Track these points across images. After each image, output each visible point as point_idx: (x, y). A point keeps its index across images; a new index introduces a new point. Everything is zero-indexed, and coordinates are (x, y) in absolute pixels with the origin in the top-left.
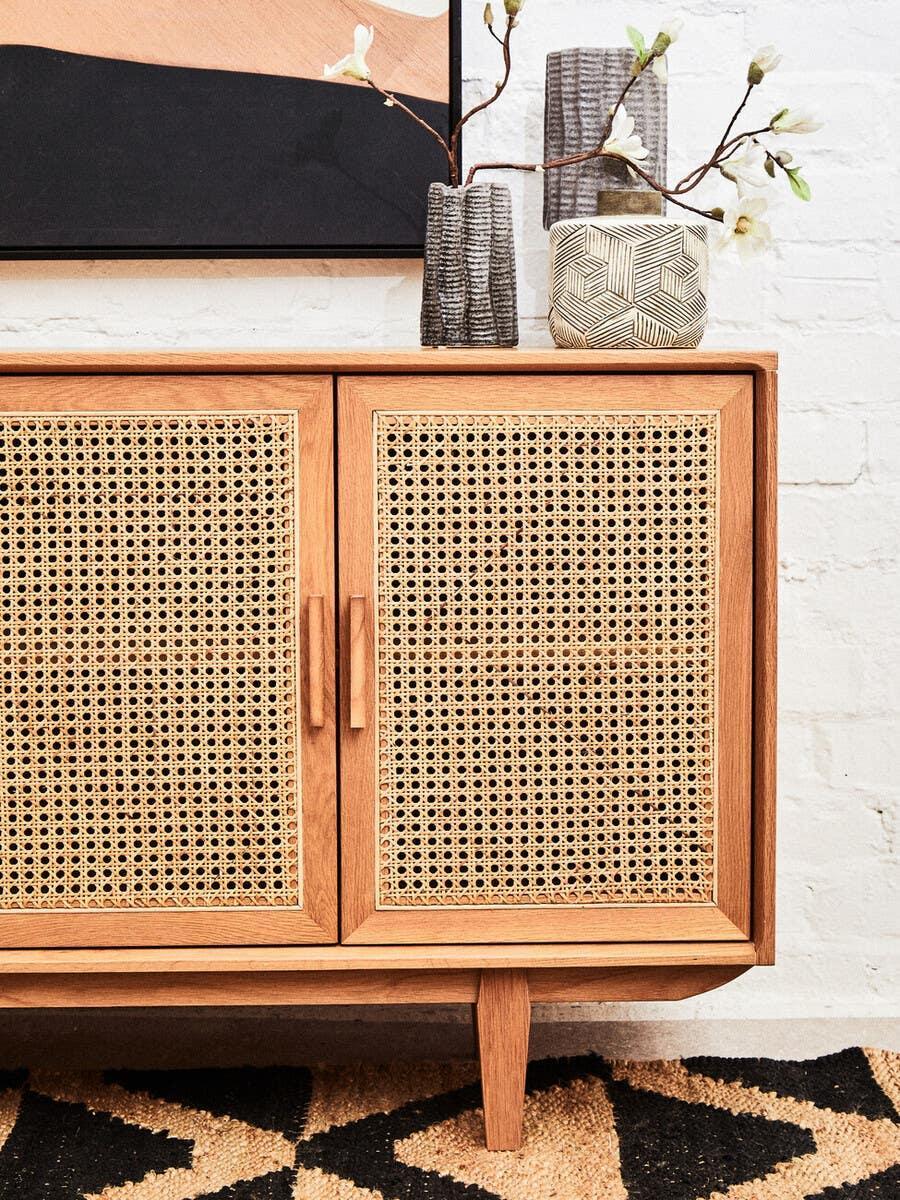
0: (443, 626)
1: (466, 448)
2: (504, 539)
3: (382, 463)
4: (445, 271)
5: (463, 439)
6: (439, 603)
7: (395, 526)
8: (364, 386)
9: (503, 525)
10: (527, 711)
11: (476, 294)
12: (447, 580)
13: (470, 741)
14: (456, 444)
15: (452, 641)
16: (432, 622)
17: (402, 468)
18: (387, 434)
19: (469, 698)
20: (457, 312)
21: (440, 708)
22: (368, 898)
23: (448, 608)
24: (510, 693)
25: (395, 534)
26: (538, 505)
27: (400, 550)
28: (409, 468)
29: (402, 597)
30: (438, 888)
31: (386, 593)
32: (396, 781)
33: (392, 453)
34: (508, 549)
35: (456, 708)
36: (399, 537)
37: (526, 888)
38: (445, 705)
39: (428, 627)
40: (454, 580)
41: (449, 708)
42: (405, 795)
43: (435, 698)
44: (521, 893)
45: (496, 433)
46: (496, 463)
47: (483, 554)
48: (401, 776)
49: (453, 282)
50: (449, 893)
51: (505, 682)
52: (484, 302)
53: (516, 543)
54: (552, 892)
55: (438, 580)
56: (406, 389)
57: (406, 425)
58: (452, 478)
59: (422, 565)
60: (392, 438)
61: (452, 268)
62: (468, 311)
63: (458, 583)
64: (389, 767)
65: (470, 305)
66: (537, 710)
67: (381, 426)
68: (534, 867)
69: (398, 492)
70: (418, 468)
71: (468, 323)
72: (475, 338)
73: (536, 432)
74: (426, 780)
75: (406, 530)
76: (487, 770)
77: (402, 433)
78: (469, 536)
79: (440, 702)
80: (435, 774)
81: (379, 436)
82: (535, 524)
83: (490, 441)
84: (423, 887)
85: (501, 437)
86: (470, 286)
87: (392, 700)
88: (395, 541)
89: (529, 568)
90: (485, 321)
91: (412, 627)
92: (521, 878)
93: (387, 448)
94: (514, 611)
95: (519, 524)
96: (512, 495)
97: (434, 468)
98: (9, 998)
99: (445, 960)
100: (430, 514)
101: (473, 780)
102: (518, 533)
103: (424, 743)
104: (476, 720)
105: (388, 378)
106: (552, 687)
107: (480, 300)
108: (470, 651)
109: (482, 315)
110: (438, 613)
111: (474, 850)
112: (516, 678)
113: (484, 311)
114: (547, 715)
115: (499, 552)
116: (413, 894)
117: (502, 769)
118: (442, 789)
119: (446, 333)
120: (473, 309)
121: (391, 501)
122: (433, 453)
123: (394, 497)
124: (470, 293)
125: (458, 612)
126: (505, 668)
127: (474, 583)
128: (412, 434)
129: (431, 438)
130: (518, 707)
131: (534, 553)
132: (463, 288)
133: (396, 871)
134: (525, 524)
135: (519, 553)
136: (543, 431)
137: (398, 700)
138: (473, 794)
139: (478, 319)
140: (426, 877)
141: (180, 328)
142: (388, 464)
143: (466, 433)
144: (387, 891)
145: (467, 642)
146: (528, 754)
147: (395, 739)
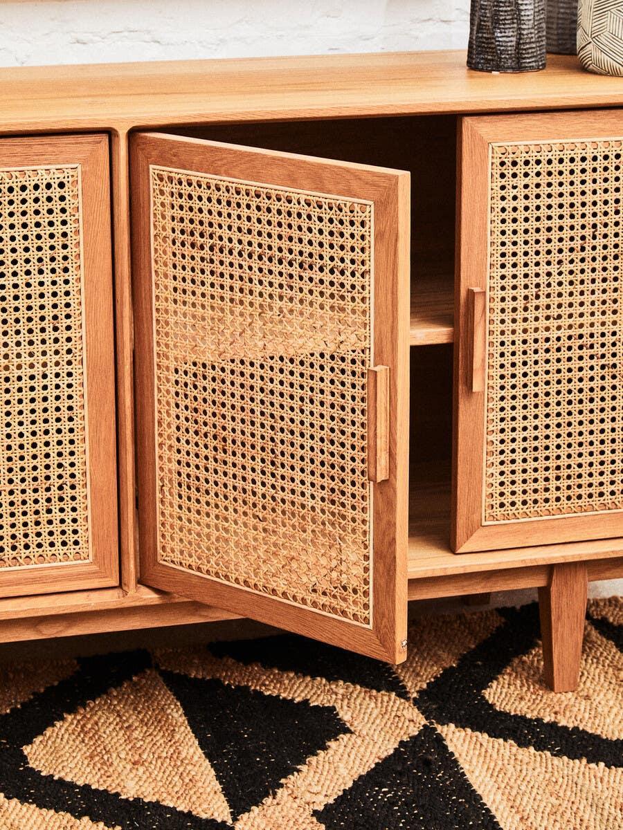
0: (537, 308)
1: (558, 169)
2: (583, 238)
3: (495, 184)
4: (499, 11)
5: (555, 162)
6: (535, 290)
7: (503, 233)
8: (482, 124)
9: (583, 227)
10: (596, 368)
11: (524, 29)
12: (540, 272)
13: (554, 394)
14: (550, 166)
15: (543, 319)
16: (528, 305)
17: (510, 187)
18: (499, 161)
19: (555, 361)
20: (509, 44)
21: (533, 370)
22: (476, 517)
23: (540, 293)
24: (584, 355)
25: (503, 238)
26: (609, 210)
27: (507, 251)
28: (514, 187)
29: (507, 287)
30: (528, 505)
31: (495, 285)
32: (499, 428)
33: (503, 176)
34: (586, 245)
35: (545, 369)
36: (506, 241)
37: (591, 500)
38: (536, 368)
39: (526, 309)
40: (546, 272)
41: (539, 370)
42: (505, 438)
43: (529, 363)
44: (587, 504)
45: (580, 156)
46: (580, 179)
47: (567, 251)
48: (503, 424)
49: (505, 19)
50: (536, 509)
51: (581, 347)
52: (530, 36)
53: (592, 241)
54: (610, 501)
55: (534, 272)
56: (514, 126)
57: (514, 153)
58: (547, 193)
59: (523, 262)
60: (503, 164)
61: (504, 9)
62: (518, 43)
63: (549, 274)
64: (494, 418)
65: (520, 39)
66: (603, 367)
67: (495, 155)
68: (597, 484)
69: (506, 206)
70: (522, 187)
71: (518, 53)
72: (523, 65)
73: (609, 154)
74: (522, 426)
75: (512, 236)
76: (565, 414)
77: (511, 160)
78: (558, 237)
79: (533, 365)
80: (528, 420)
81: (492, 164)
82: (606, 225)
83: (575, 163)
84: (517, 506)
85: (583, 159)
86: (520, 24)
87: (498, 367)
88: (503, 244)
89: (600, 259)
90: (530, 51)
91: (514, 310)
92: (588, 493)
93: (499, 172)
94: (589, 293)
95: (594, 226)
96: (590, 204)
97: (534, 186)
98: (201, 616)
99: (535, 559)
100: (530, 222)
101: (556, 422)
102: (594, 232)
103: (521, 397)
104: (559, 378)
105: (500, 117)
106: (614, 348)
107: (527, 34)
108: (556, 325)
109: (528, 46)
110: (534, 298)
111: (555, 475)
112: (589, 343)
113: (530, 43)
114: (611, 370)
115: (579, 248)
116: (509, 512)
117: (576, 413)
118: (533, 431)
119: (500, 62)
120: (521, 42)
121: (501, 213)
122: (533, 174)
123: (503, 210)
124: (520, 29)
125: (548, 296)
126: (581, 336)
127: (560, 273)
128: (518, 160)
129: (532, 162)
130: (589, 365)
131: (605, 247)
132: (515, 25)
133: (497, 495)
134: (599, 225)
135: (594, 248)
136: (615, 153)
137: (502, 366)
138: (555, 433)
139: (525, 49)
140: (519, 498)
141: (221, 37)
142: (500, 185)
143: (558, 158)
144: (490, 511)
145: (554, 319)
146: (596, 400)
147: (499, 396)
